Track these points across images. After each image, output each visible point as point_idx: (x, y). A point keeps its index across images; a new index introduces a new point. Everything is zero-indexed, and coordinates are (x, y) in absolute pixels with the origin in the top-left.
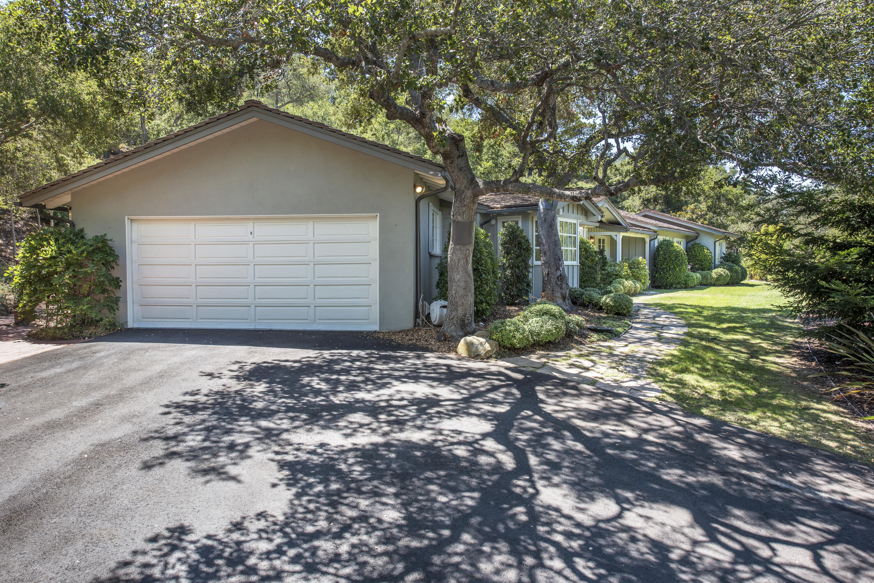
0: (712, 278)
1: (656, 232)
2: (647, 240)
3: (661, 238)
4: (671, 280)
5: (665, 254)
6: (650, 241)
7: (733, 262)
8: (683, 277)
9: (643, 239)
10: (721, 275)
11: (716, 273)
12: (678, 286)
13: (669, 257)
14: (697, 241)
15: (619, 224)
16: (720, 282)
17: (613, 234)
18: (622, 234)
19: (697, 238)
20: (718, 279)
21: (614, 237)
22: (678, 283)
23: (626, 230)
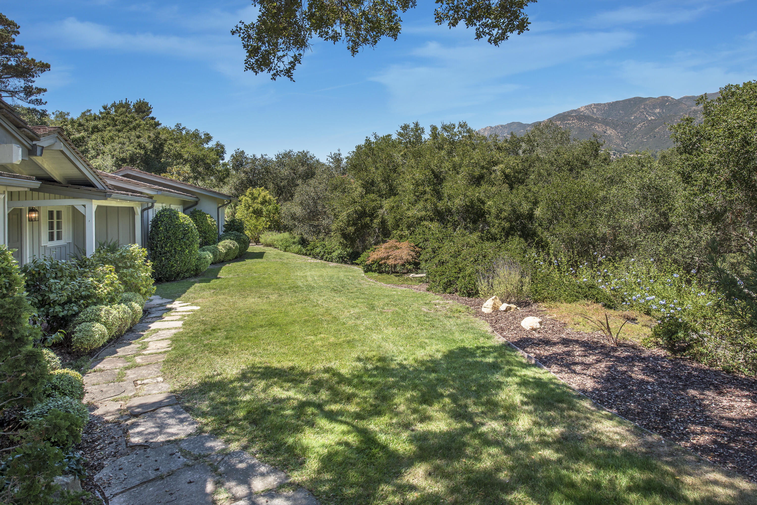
0: (221, 253)
1: (151, 197)
2: (138, 210)
3: (158, 207)
4: (177, 267)
5: (167, 231)
6: (143, 211)
7: (237, 230)
8: (194, 262)
9: (131, 210)
10: (230, 248)
11: (224, 247)
12: (187, 275)
13: (174, 234)
14: (197, 208)
15: (91, 185)
16: (230, 258)
17: (77, 203)
18: (96, 203)
19: (196, 203)
20: (227, 254)
21: (81, 210)
22: (187, 271)
23: (105, 195)
